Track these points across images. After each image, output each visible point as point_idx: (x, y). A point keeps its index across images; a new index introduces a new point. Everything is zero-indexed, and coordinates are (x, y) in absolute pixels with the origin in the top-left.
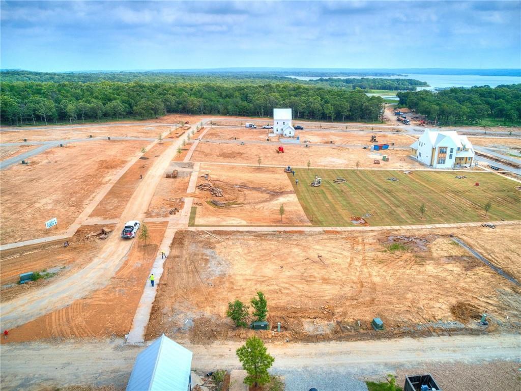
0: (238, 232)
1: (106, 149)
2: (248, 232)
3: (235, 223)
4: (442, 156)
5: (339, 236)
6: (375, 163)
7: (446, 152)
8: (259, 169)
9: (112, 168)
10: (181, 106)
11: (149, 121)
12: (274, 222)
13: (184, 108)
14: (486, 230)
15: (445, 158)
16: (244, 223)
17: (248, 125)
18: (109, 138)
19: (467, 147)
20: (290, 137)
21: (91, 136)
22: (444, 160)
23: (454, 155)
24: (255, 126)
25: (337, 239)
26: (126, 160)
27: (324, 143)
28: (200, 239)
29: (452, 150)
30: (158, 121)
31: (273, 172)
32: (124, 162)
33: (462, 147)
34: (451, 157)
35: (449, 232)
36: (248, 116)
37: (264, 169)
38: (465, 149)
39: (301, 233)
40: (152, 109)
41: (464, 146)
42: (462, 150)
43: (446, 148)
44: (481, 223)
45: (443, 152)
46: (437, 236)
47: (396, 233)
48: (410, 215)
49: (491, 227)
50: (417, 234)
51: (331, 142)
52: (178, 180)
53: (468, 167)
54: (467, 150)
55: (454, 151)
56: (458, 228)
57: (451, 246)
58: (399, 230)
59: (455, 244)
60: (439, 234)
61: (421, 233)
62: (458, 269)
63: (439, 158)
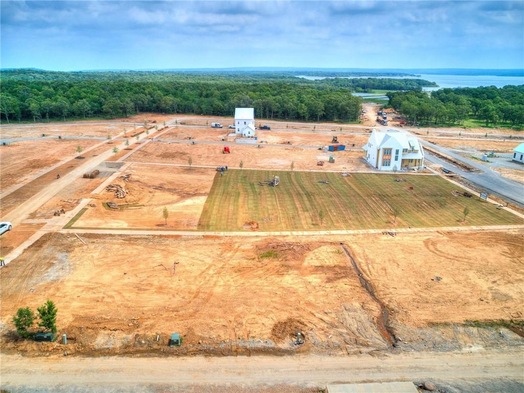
0: (110, 235)
1: (49, 148)
2: (120, 235)
3: (114, 225)
4: (387, 157)
5: (217, 241)
6: (318, 165)
7: (390, 153)
8: (189, 170)
9: (38, 167)
10: (154, 105)
11: (117, 120)
12: (158, 225)
13: (158, 107)
14: (385, 237)
15: (390, 160)
16: (125, 225)
17: (213, 124)
18: (60, 137)
19: (415, 149)
20: (249, 137)
21: (44, 135)
22: (389, 162)
23: (400, 157)
24: (221, 126)
25: (212, 245)
26: (61, 159)
27: (282, 143)
28: (65, 242)
29: (397, 152)
30: (126, 120)
31: (203, 173)
32: (57, 161)
33: (409, 148)
34: (396, 159)
35: (340, 239)
36: (222, 115)
37: (195, 170)
38: (413, 150)
39: (177, 237)
41: (413, 148)
42: (410, 152)
43: (391, 149)
44: (383, 230)
45: (387, 154)
46: (325, 243)
47: (281, 239)
48: (312, 220)
49: (391, 234)
50: (304, 240)
51: (289, 142)
52: (94, 180)
53: (416, 170)
54: (416, 152)
55: (400, 153)
56: (354, 235)
57: (331, 255)
58: (287, 236)
59: (338, 252)
60: (329, 241)
61: (309, 240)
62: (319, 280)
63: (384, 160)
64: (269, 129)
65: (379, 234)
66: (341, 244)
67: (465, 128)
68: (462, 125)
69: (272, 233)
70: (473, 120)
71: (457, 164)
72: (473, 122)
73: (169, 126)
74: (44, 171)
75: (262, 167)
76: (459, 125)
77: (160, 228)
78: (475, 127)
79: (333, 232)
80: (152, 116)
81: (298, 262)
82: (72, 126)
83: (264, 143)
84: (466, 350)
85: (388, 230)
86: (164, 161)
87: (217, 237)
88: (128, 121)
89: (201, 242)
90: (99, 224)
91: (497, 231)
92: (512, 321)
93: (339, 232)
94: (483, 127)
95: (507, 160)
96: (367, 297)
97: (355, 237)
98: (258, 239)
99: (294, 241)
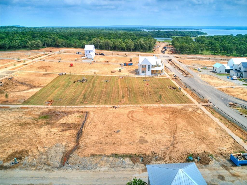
4: (144, 69)
6: (112, 73)
7: (145, 67)
8: (45, 75)
10: (54, 43)
11: (33, 51)
15: (145, 70)
19: (159, 65)
22: (145, 71)
23: (151, 69)
24: (81, 53)
25: (21, 112)
27: (104, 62)
29: (149, 66)
31: (51, 76)
33: (156, 65)
34: (149, 70)
35: (88, 110)
37: (48, 75)
38: (158, 66)
40: (36, 45)
41: (158, 64)
42: (156, 66)
43: (145, 65)
44: (113, 106)
45: (144, 67)
46: (78, 112)
47: (58, 109)
48: (82, 100)
49: (116, 108)
50: (69, 110)
51: (107, 61)
53: (159, 75)
54: (160, 66)
55: (151, 67)
56: (96, 108)
57: (76, 117)
58: (62, 108)
59: (80, 117)
60: (81, 111)
61: (72, 110)
62: (57, 131)
63: (142, 70)
64: (104, 55)
65: (110, 108)
66: (87, 112)
67: (203, 55)
68: (202, 53)
69: (57, 106)
70: (210, 51)
71: (184, 72)
72: (209, 52)
73: (56, 53)
75: (83, 74)
76: (201, 53)
77: (4, 103)
78: (208, 54)
79: (87, 106)
81: (55, 121)
82: (9, 53)
83: (96, 62)
84: (98, 169)
85: (116, 106)
87: (27, 108)
88: (38, 51)
89: (17, 110)
91: (172, 107)
92: (135, 154)
93: (90, 106)
94: (212, 54)
95: (210, 71)
96: (74, 140)
97: (96, 109)
98: (47, 109)
99: (64, 110)
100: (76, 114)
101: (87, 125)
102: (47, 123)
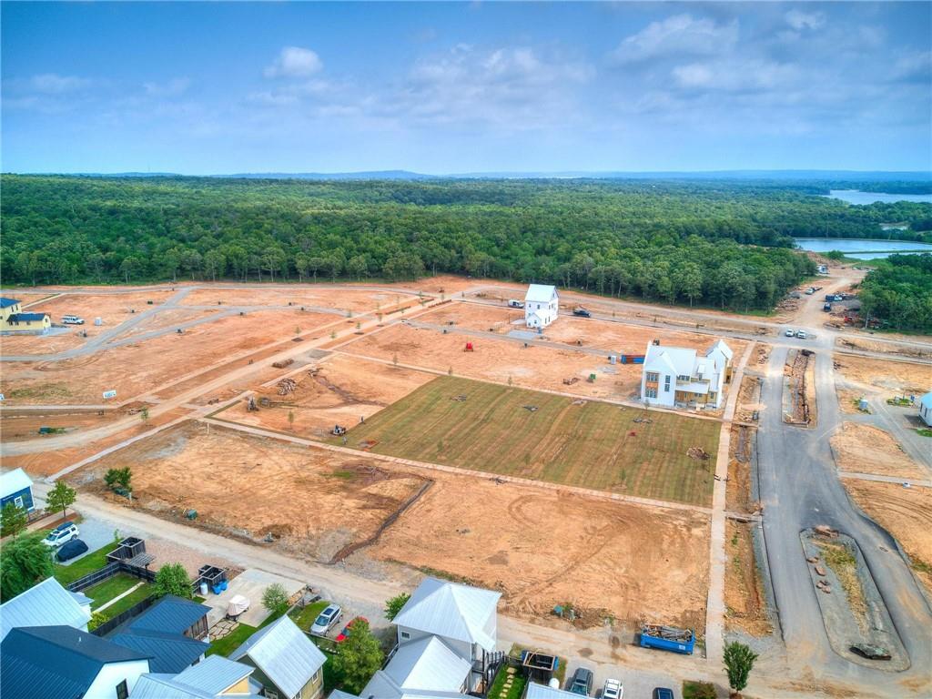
0: (235, 430)
1: (279, 323)
2: (243, 432)
3: (248, 422)
4: (652, 385)
6: (565, 383)
7: (657, 380)
8: (393, 371)
9: (247, 348)
10: (459, 264)
11: (397, 285)
15: (656, 389)
16: (256, 424)
17: (511, 302)
19: (705, 377)
20: (534, 328)
22: (656, 392)
23: (673, 387)
24: (521, 305)
25: (308, 455)
26: (277, 339)
27: (569, 343)
28: (194, 429)
29: (668, 379)
30: (410, 285)
32: (272, 341)
33: (693, 376)
34: (667, 389)
35: (436, 476)
37: (399, 371)
38: (700, 379)
39: (288, 442)
40: (407, 269)
41: (700, 376)
42: (693, 381)
43: (657, 375)
45: (652, 379)
46: (413, 475)
51: (580, 342)
52: (281, 370)
55: (673, 381)
57: (402, 487)
58: (387, 461)
59: (411, 487)
60: (422, 475)
61: (404, 470)
62: (354, 505)
63: (647, 387)
64: (587, 315)
66: (431, 480)
69: (377, 456)
73: (453, 300)
74: (248, 352)
77: (284, 432)
80: (452, 280)
81: (359, 487)
86: (381, 355)
90: (237, 418)
93: (446, 468)
96: (375, 528)
97: (454, 477)
98: (356, 459)
99: (387, 468)
100: (406, 481)
101: (414, 506)
102: (344, 488)
